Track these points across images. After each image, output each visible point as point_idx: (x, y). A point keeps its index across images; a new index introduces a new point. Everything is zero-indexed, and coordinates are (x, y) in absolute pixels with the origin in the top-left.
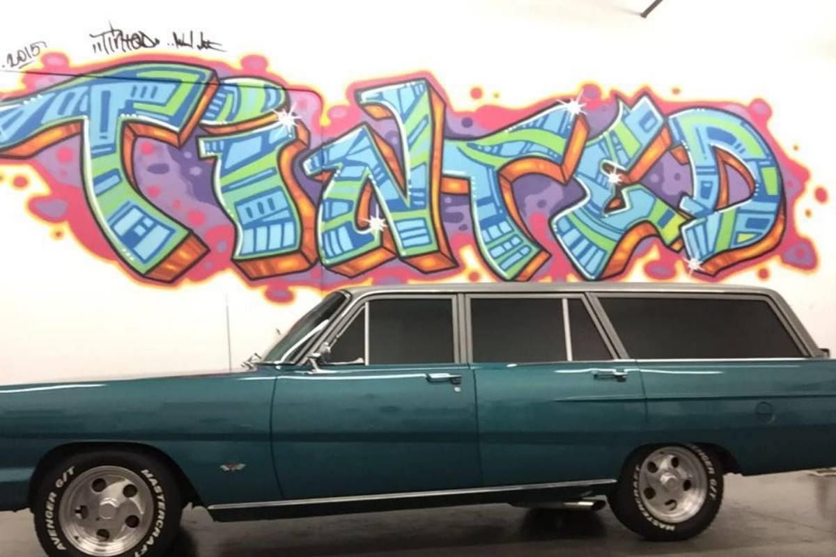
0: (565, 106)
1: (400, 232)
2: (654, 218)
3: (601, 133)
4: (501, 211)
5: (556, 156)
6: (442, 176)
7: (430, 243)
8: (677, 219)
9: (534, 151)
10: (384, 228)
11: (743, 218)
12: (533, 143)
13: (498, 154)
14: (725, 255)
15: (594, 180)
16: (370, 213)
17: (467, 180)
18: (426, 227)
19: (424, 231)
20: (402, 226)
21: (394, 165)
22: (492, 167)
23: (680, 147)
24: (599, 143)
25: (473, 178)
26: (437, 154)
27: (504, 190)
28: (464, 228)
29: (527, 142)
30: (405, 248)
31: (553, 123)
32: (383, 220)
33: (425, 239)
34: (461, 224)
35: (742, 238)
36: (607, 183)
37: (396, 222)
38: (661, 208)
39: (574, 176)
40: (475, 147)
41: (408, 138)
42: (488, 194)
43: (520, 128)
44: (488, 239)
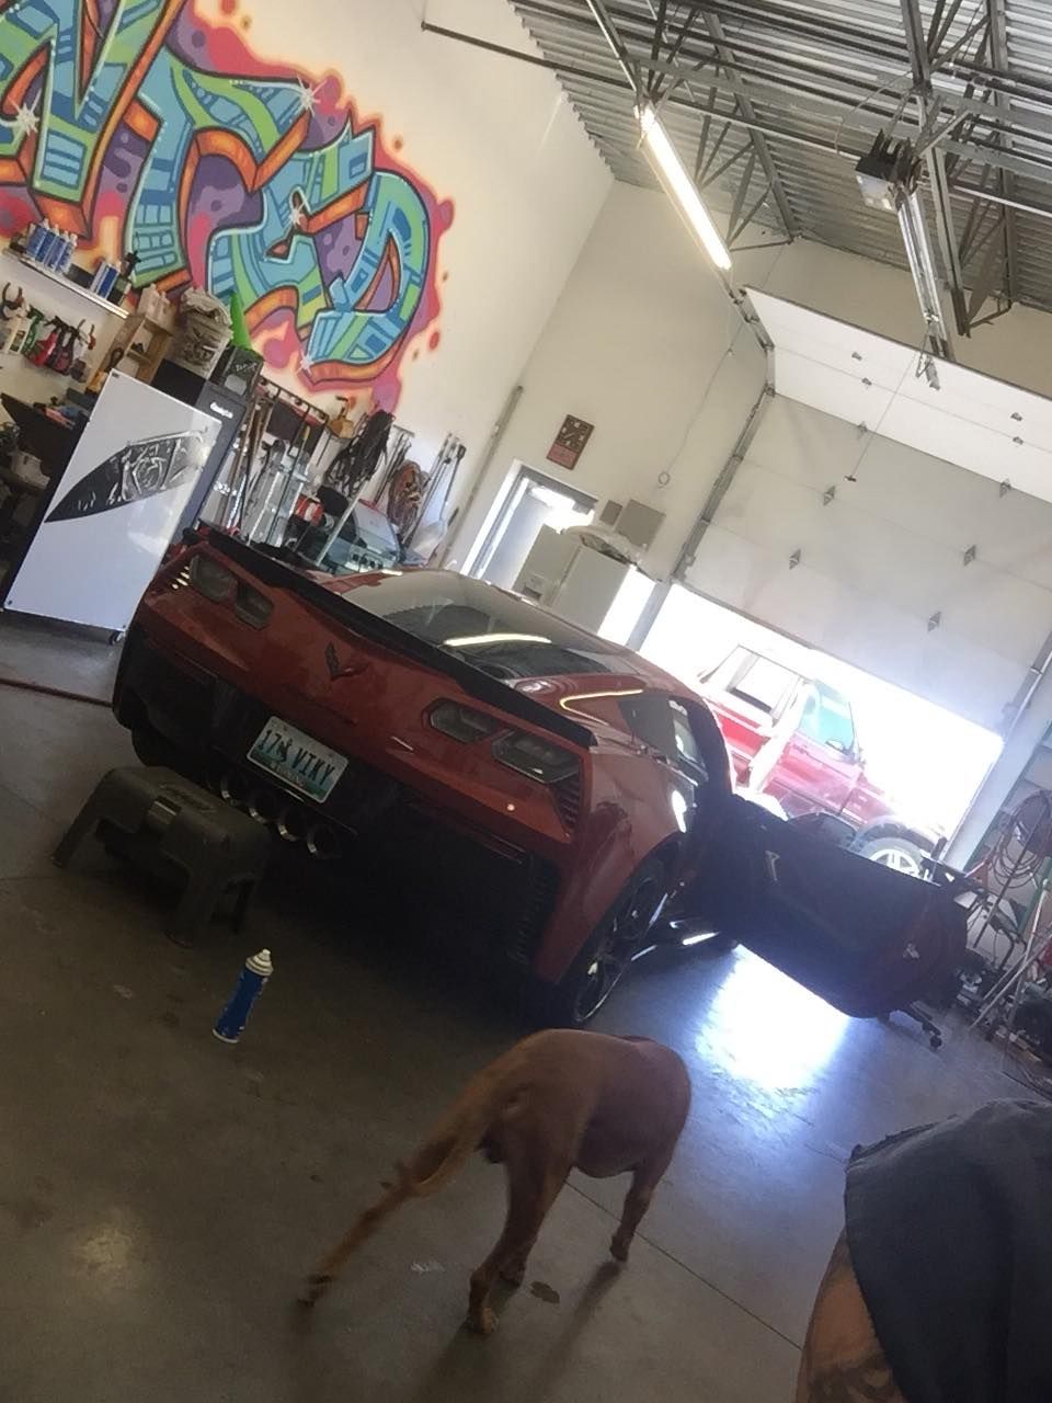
0: (300, 89)
1: (48, 150)
2: (303, 289)
3: (313, 150)
4: (172, 190)
5: (260, 150)
6: (135, 99)
7: (75, 187)
8: (320, 302)
9: (244, 130)
10: (32, 131)
11: (370, 330)
12: (248, 118)
13: (207, 108)
14: (334, 365)
15: (278, 207)
16: (25, 100)
17: (160, 122)
18: (81, 161)
19: (76, 165)
20: (57, 143)
21: (89, 43)
22: (193, 123)
23: (366, 216)
24: (307, 161)
25: (166, 124)
26: (145, 60)
27: (189, 160)
28: (123, 188)
29: (243, 112)
30: (43, 177)
31: (279, 106)
32: (37, 119)
33: (71, 178)
34: (122, 181)
35: (358, 354)
36: (287, 218)
37: (50, 132)
38: (315, 280)
39: (263, 189)
40: (188, 79)
41: (126, 13)
42: (170, 157)
43: (246, 88)
44: (140, 221)
